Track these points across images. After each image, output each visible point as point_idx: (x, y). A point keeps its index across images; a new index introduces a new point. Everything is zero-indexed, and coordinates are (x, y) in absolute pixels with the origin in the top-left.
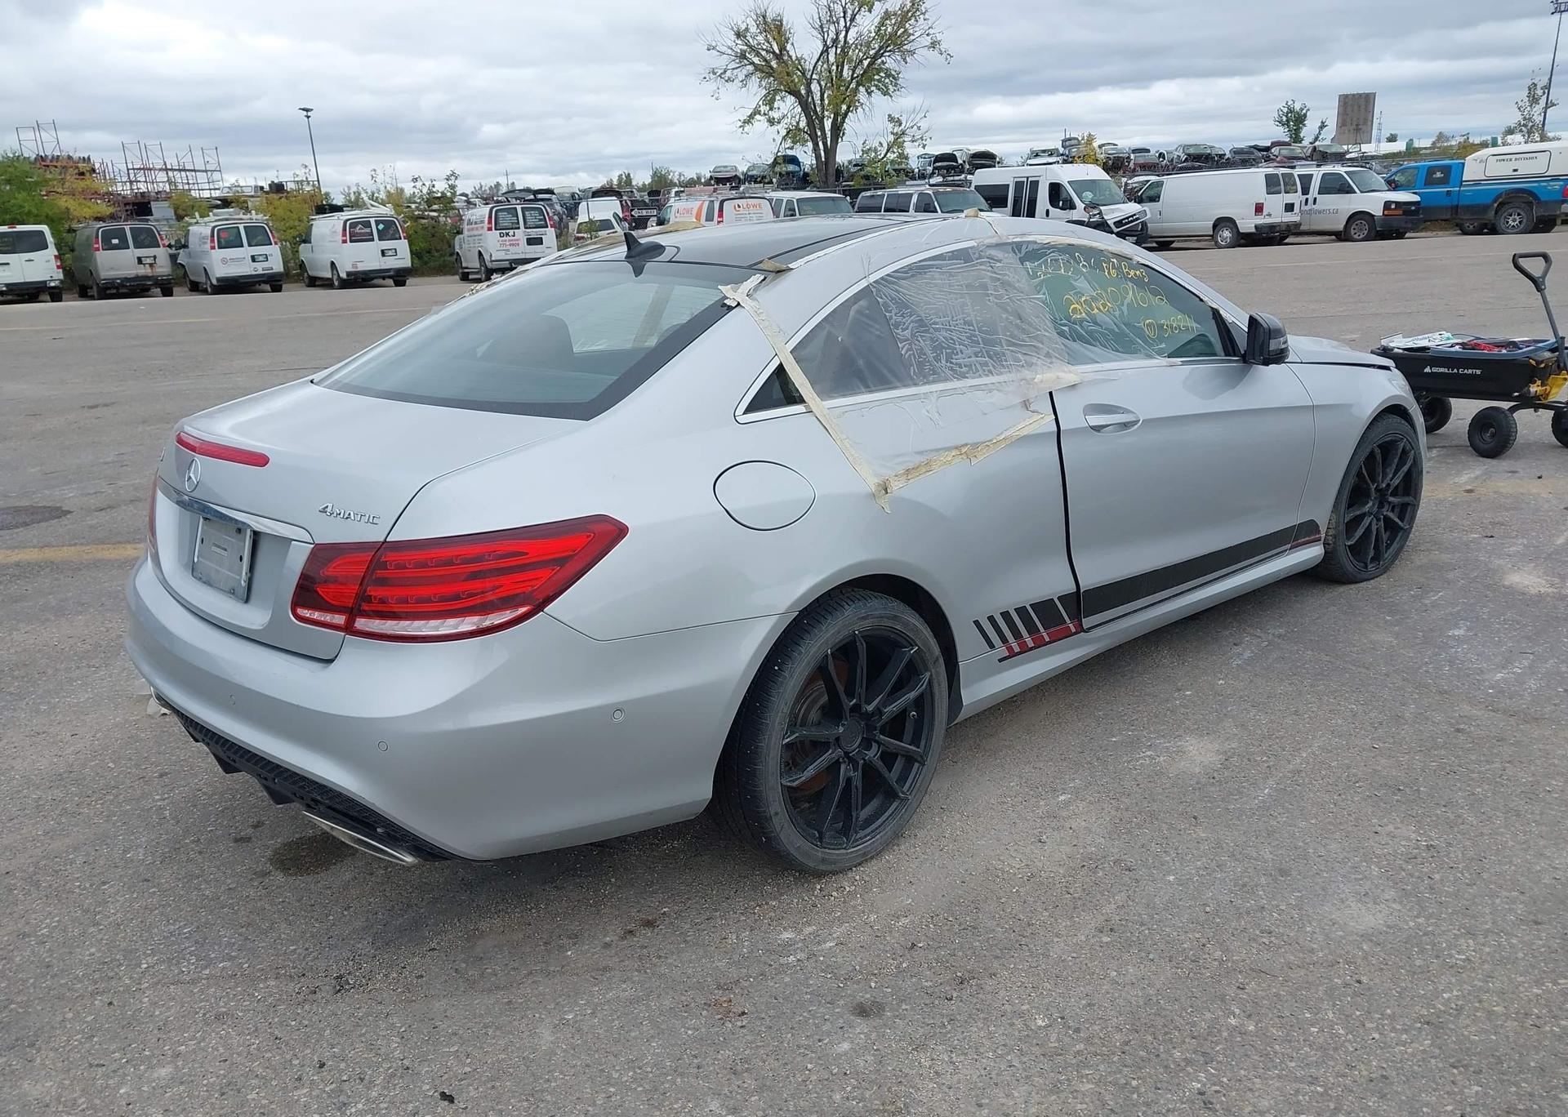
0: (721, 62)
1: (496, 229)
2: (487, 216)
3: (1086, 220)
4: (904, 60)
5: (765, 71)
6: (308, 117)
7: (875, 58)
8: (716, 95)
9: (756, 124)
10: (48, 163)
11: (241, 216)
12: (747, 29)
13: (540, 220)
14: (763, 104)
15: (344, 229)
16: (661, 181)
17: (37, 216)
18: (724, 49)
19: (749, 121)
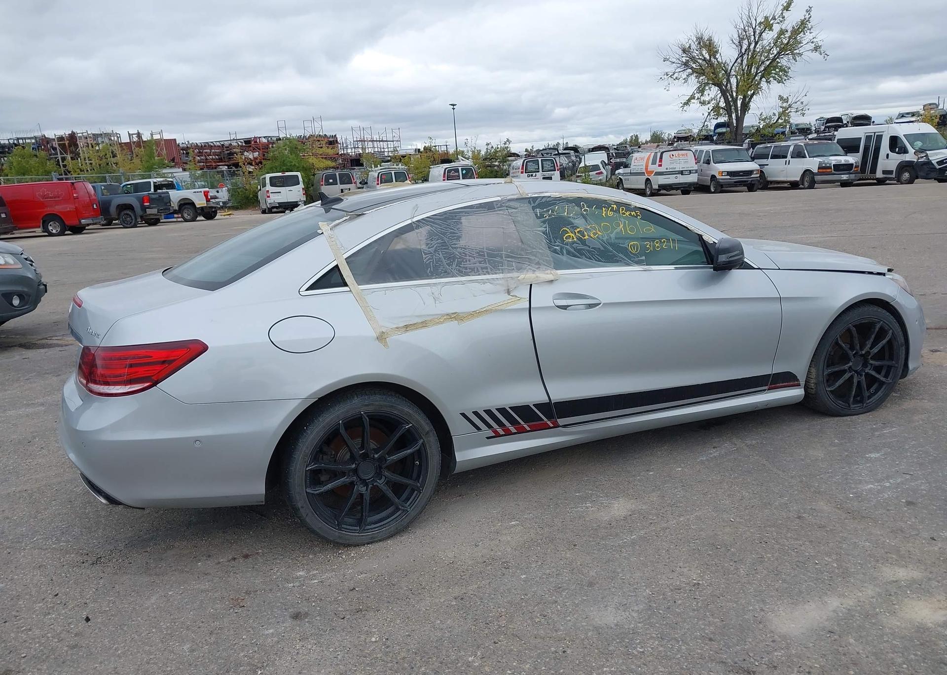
0: (671, 69)
1: (525, 173)
2: (521, 165)
3: (916, 160)
4: (795, 59)
5: (699, 72)
6: (454, 109)
7: (774, 60)
8: (667, 88)
9: (691, 105)
10: (315, 139)
11: (395, 166)
12: (690, 47)
13: (551, 167)
14: (697, 92)
15: (445, 173)
16: (656, 139)
17: (298, 167)
18: (674, 60)
19: (687, 103)
